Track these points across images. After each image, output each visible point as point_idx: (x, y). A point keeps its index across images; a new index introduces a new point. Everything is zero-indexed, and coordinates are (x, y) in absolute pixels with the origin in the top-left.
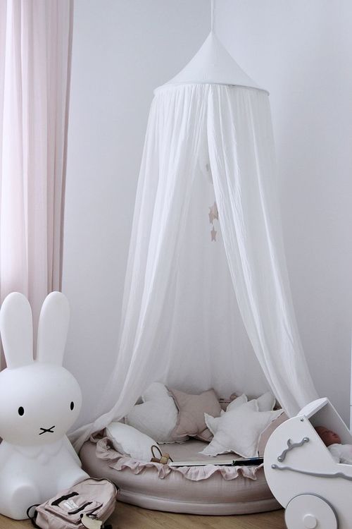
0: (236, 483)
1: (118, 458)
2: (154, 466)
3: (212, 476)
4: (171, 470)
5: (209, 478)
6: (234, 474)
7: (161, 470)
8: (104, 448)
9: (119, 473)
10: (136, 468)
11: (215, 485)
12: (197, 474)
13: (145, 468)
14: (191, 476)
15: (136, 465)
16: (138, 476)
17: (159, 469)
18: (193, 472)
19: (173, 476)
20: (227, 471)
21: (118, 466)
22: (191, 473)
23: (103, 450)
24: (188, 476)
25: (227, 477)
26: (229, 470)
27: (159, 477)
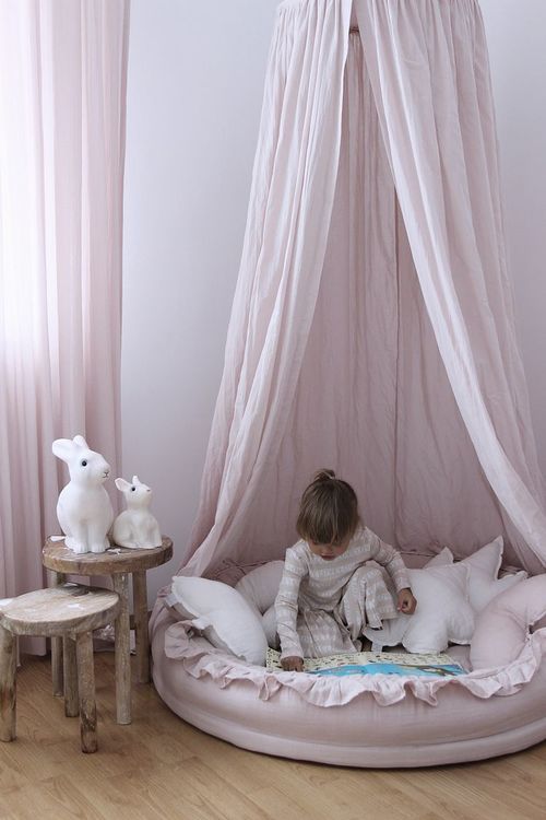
0: (399, 711)
1: (202, 655)
3: (355, 700)
4: (281, 685)
5: (349, 703)
6: (397, 694)
7: (264, 687)
9: (197, 680)
10: (220, 679)
11: (361, 717)
12: (326, 694)
14: (316, 698)
15: (222, 673)
16: (226, 693)
17: (260, 684)
18: (321, 690)
19: (285, 696)
20: (384, 691)
21: (196, 671)
22: (317, 693)
23: (178, 642)
24: (310, 699)
25: (383, 700)
26: (388, 687)
27: (260, 697)
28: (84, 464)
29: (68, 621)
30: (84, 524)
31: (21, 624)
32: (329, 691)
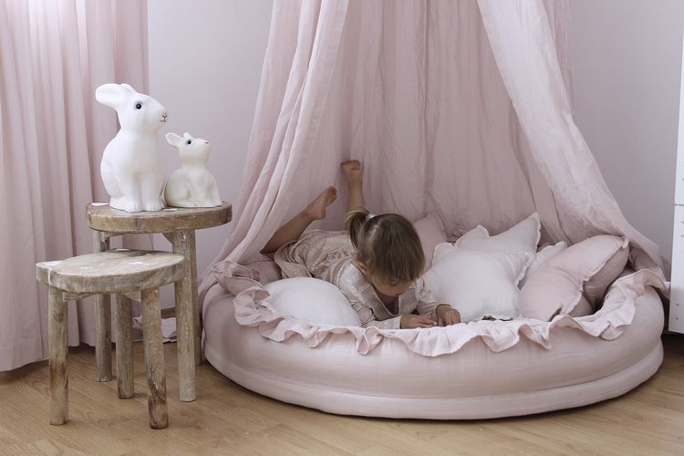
1: (279, 320)
2: (348, 332)
3: (466, 346)
4: (382, 337)
5: (459, 351)
6: (510, 339)
7: (363, 339)
8: (249, 306)
9: (280, 344)
10: (312, 337)
11: (474, 364)
12: (433, 343)
13: (330, 335)
14: (421, 348)
15: (312, 331)
16: (318, 352)
17: (359, 336)
18: (427, 339)
19: (387, 349)
20: (494, 335)
21: (278, 335)
22: (422, 344)
23: (249, 310)
24: (416, 349)
25: (495, 345)
26: (497, 331)
27: (358, 351)
28: (139, 106)
29: (136, 275)
30: (137, 178)
31: (80, 280)
32: (436, 339)
